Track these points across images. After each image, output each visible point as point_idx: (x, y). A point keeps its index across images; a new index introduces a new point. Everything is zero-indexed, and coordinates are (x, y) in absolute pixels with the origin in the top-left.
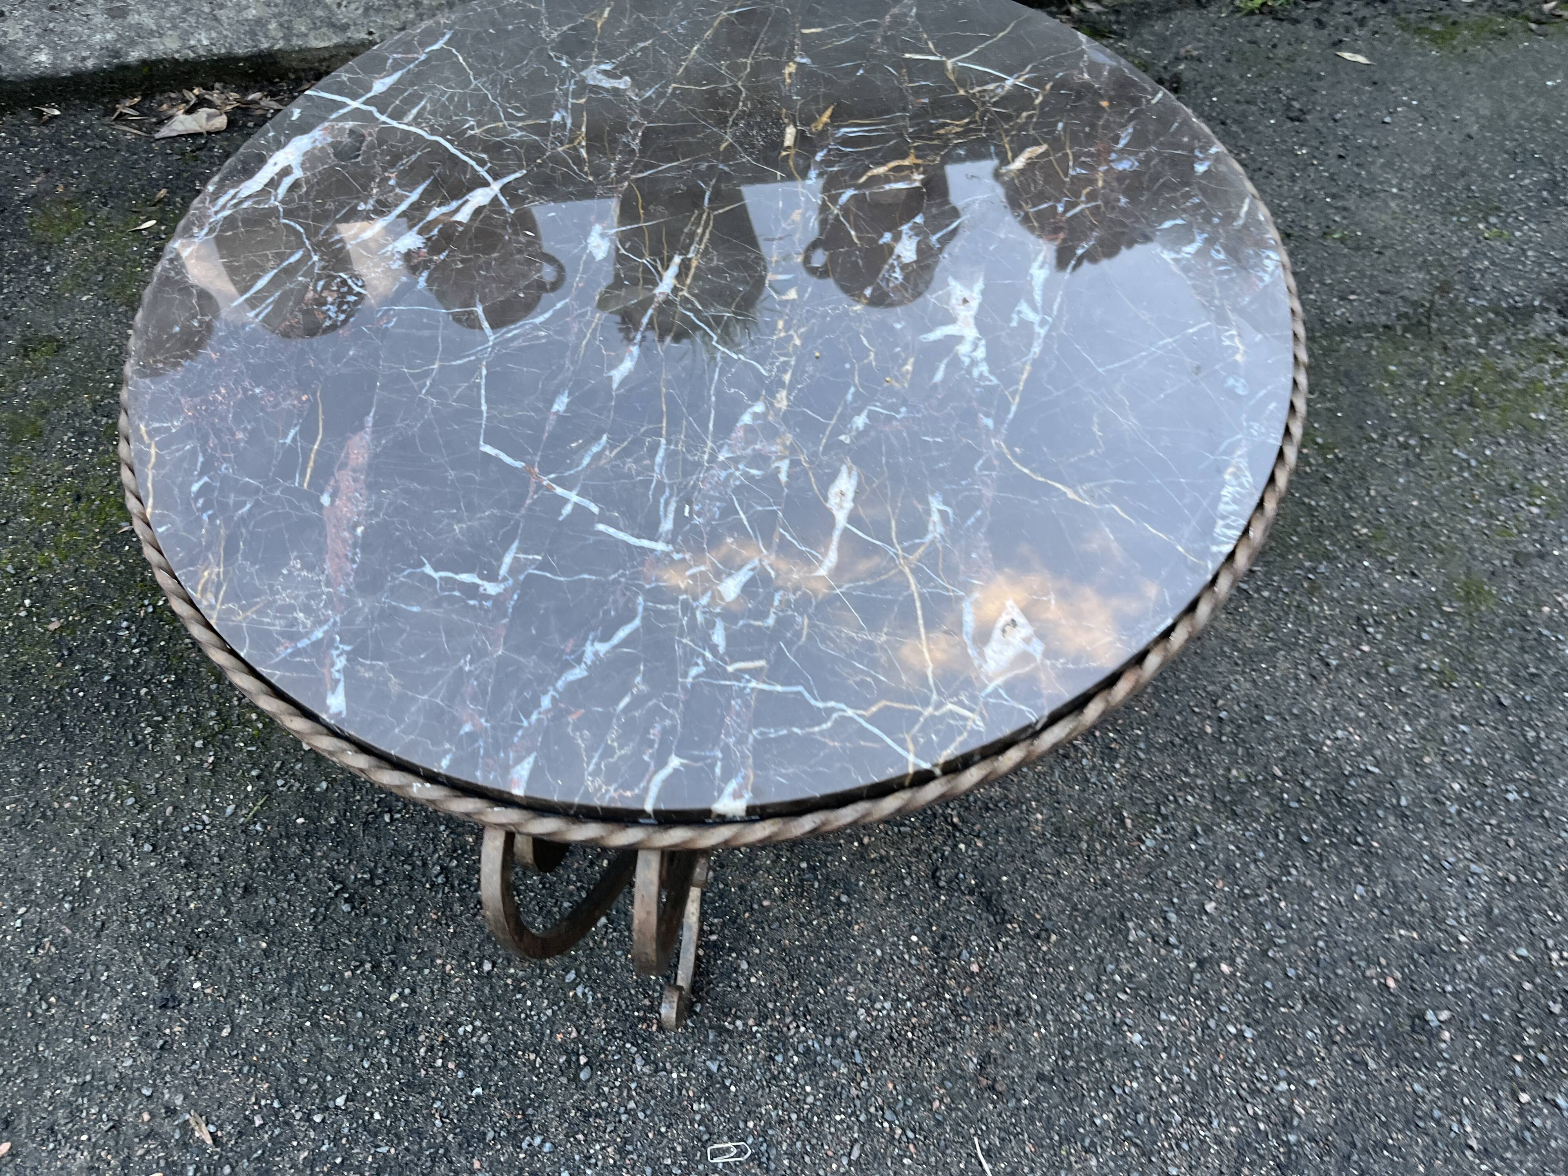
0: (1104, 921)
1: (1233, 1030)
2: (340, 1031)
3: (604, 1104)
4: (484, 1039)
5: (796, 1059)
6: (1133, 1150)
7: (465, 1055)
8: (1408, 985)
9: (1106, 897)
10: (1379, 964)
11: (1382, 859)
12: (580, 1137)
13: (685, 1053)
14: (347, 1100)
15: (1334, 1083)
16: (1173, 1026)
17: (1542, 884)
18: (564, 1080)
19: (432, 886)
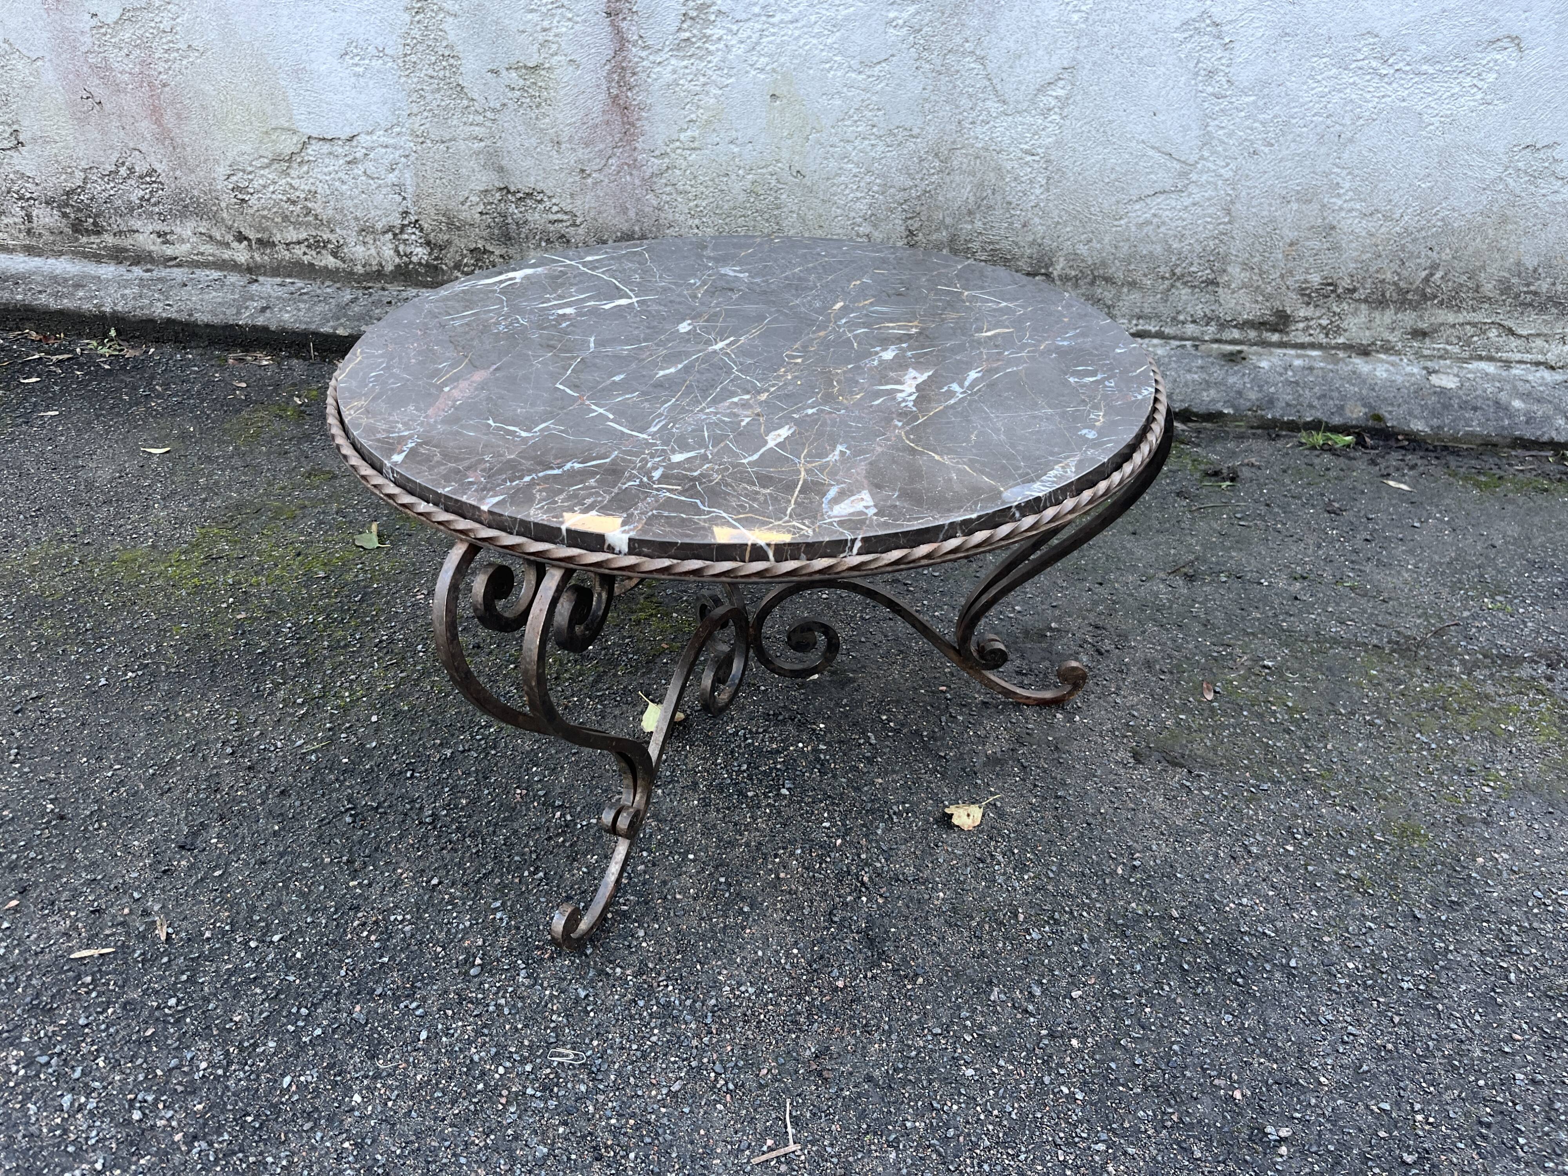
0: (972, 981)
1: (1065, 1090)
2: (302, 894)
3: (480, 996)
4: (407, 929)
5: (655, 1008)
6: (934, 1156)
7: (387, 935)
8: (1257, 1103)
9: (980, 965)
10: (1230, 1078)
11: (1259, 1001)
12: (450, 1012)
13: (565, 979)
14: (282, 939)
15: (1154, 1159)
16: (1009, 1073)
18: (456, 971)
19: (420, 823)
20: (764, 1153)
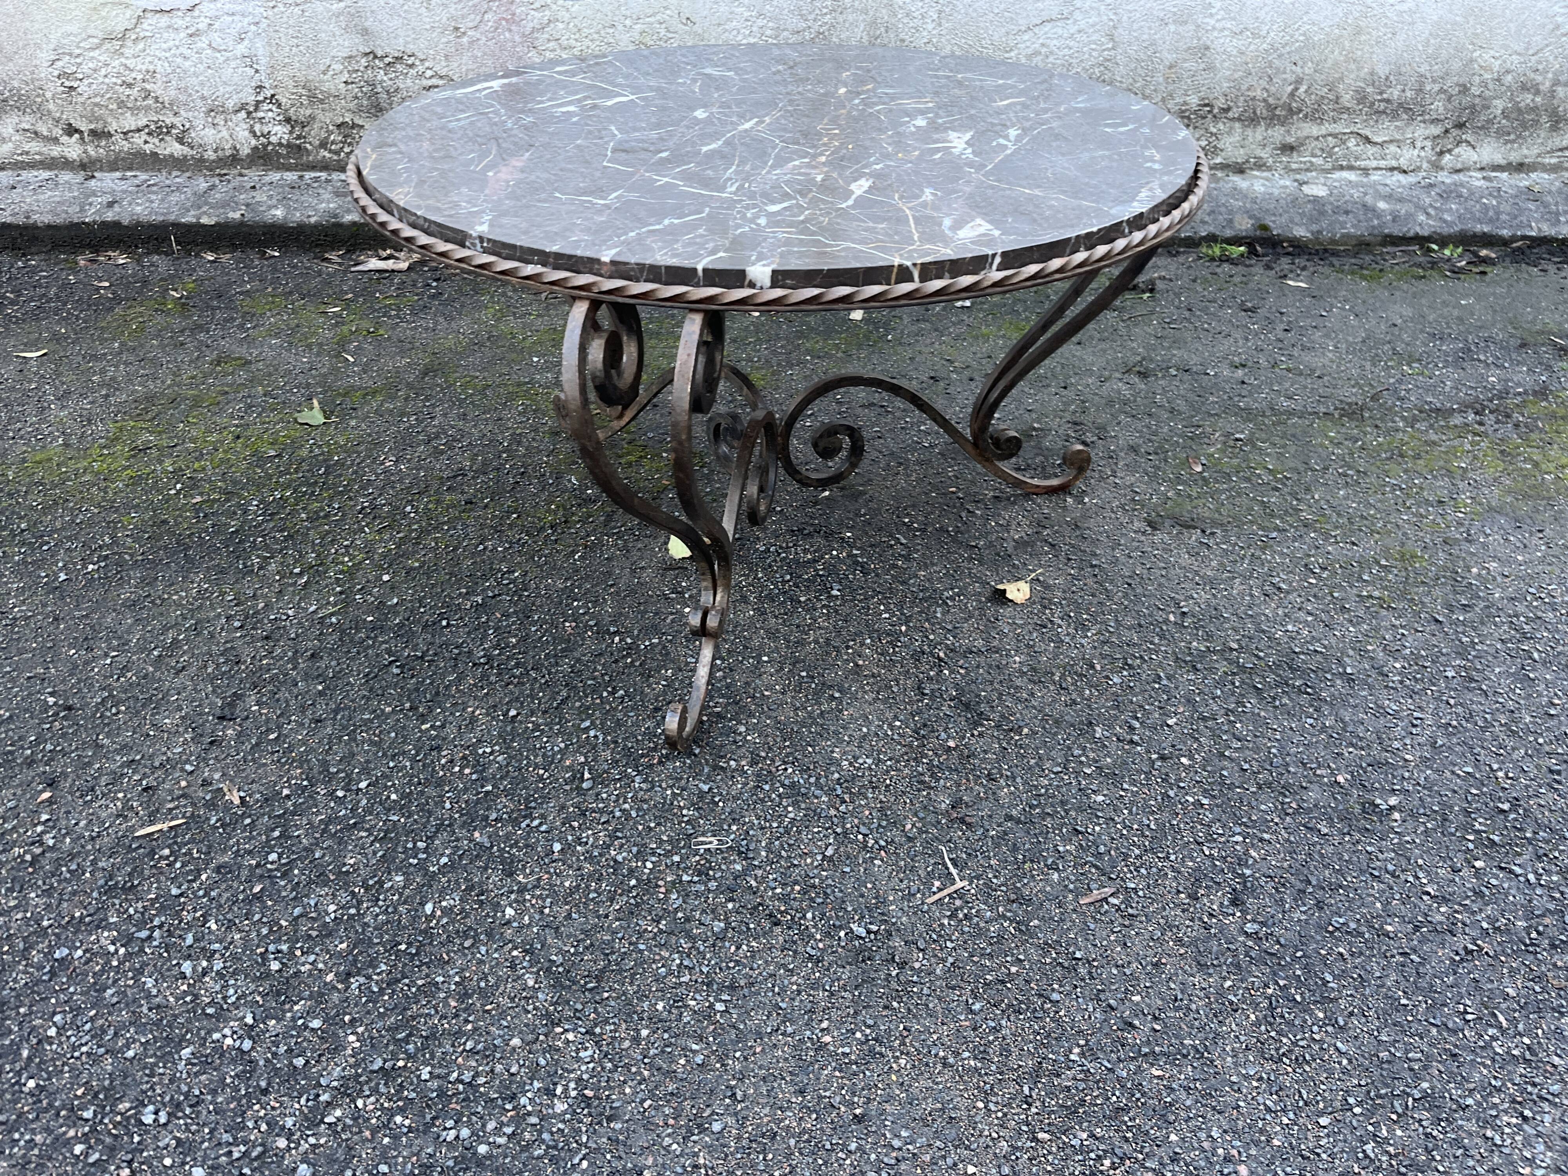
0: (1072, 725)
1: (1191, 799)
2: (373, 744)
3: (601, 805)
5: (781, 790)
7: (480, 767)
8: (1358, 783)
9: (1075, 711)
10: (1329, 767)
12: (576, 824)
13: (681, 778)
14: (369, 785)
15: (1288, 840)
20: (934, 893)
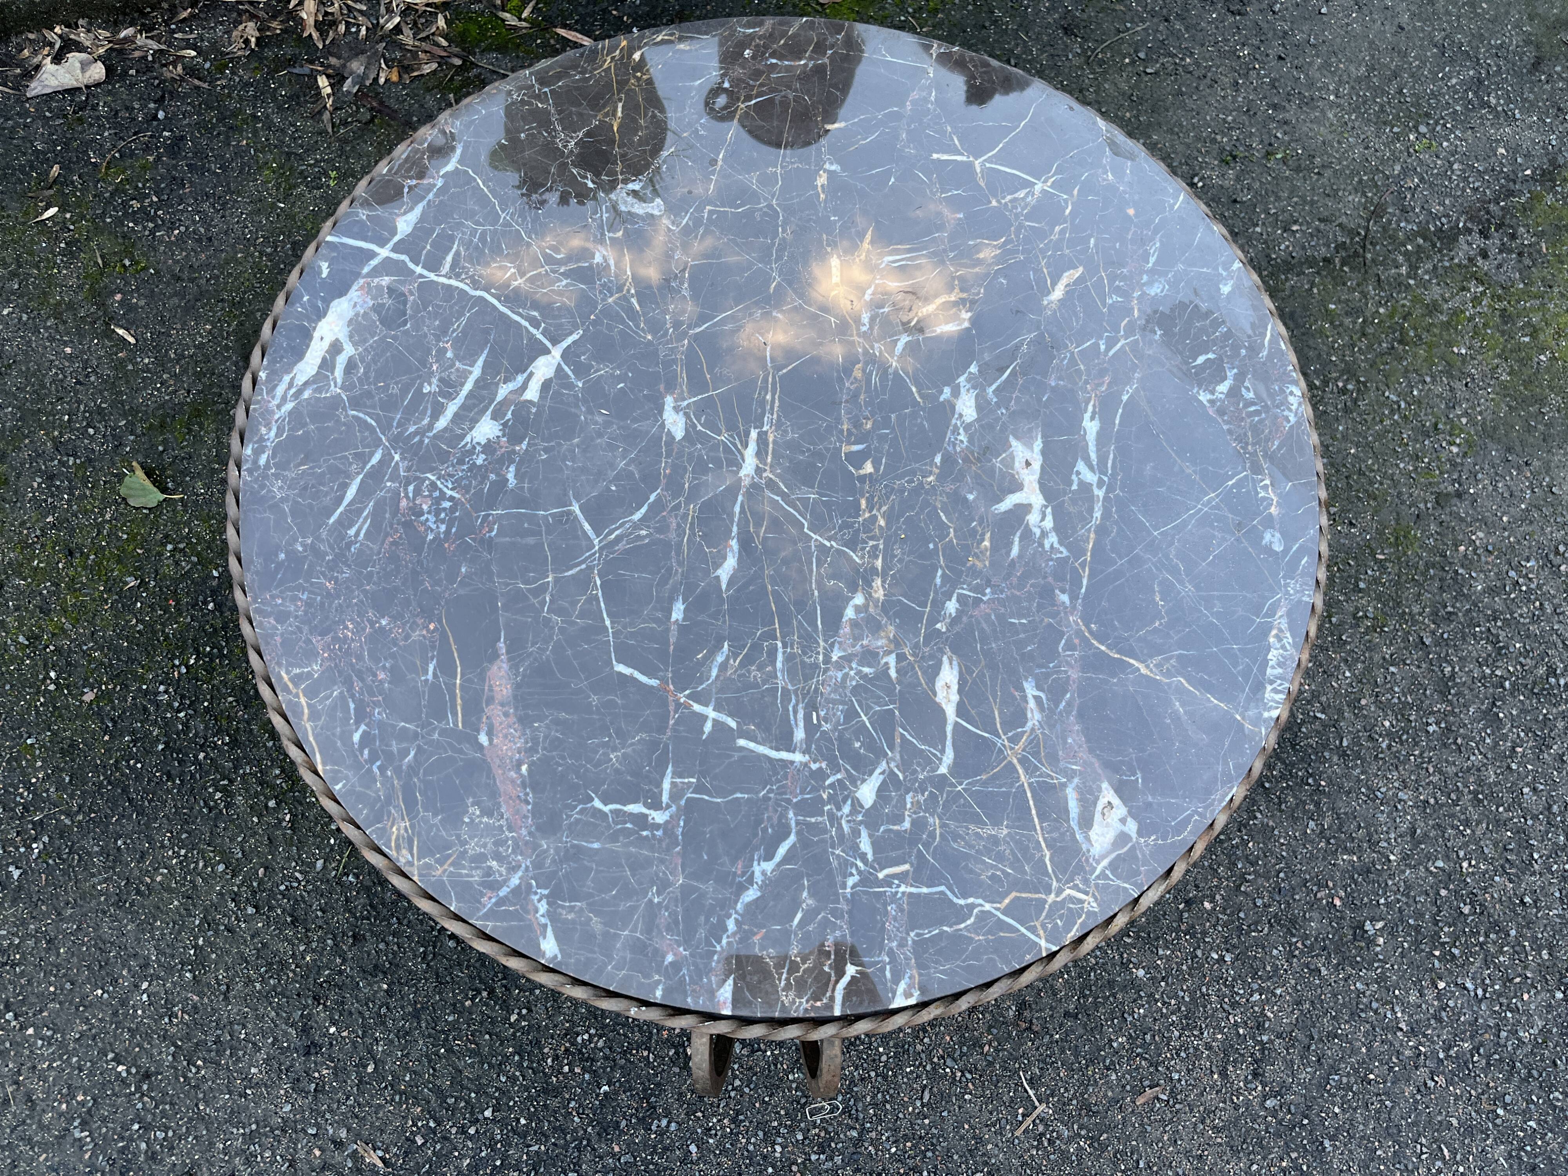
1: (1216, 956)
2: (473, 1053)
4: (601, 1044)
7: (586, 1059)
8: (1350, 902)
11: (1328, 796)
12: (699, 1114)
15: (1295, 989)
16: (1169, 959)
17: (1455, 804)
18: (677, 1070)
20: (1021, 1123)
